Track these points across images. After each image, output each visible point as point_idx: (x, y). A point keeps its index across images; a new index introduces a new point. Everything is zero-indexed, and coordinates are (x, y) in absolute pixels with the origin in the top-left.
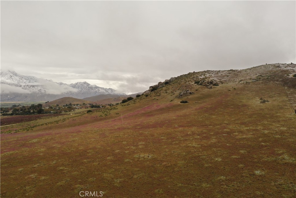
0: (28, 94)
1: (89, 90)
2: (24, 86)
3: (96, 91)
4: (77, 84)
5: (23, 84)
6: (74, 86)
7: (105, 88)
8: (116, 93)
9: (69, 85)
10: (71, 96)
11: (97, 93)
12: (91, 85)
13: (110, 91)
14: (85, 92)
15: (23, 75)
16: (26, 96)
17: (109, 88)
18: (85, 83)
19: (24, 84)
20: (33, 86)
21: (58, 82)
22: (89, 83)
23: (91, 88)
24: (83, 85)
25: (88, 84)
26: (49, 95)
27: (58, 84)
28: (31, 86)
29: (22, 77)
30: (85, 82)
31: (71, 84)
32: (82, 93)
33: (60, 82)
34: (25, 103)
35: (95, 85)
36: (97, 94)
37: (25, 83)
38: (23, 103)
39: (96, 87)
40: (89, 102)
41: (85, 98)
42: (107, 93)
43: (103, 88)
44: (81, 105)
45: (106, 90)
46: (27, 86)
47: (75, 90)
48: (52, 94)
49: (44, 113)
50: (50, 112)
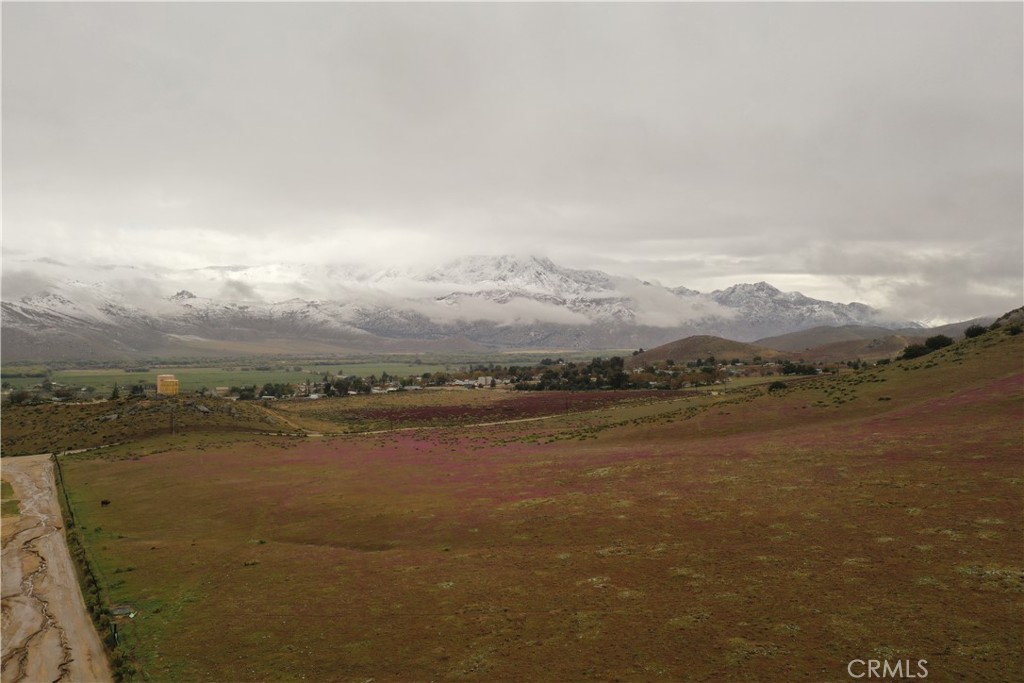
0: (583, 327)
1: (776, 309)
2: (574, 302)
3: (801, 315)
4: (733, 290)
5: (570, 297)
6: (723, 298)
7: (835, 301)
8: (878, 320)
9: (707, 295)
10: (712, 333)
11: (804, 323)
12: (785, 295)
13: (853, 316)
14: (761, 317)
15: (572, 267)
16: (578, 332)
17: (853, 304)
18: (762, 286)
19: (574, 296)
20: (598, 302)
21: (672, 287)
22: (775, 285)
23: (785, 303)
24: (756, 294)
25: (773, 291)
26: (645, 331)
27: (673, 292)
28: (592, 302)
29: (567, 276)
30: (763, 284)
31: (714, 292)
32: (752, 324)
33: (677, 286)
34: (574, 354)
35: (797, 293)
36: (805, 325)
37: (574, 292)
38: (570, 354)
39: (803, 301)
40: (774, 353)
41: (764, 337)
42: (843, 322)
43: (828, 305)
44: (746, 364)
45: (838, 309)
46: (582, 301)
47: (728, 313)
48: (653, 328)
49: (630, 387)
50: (647, 383)
